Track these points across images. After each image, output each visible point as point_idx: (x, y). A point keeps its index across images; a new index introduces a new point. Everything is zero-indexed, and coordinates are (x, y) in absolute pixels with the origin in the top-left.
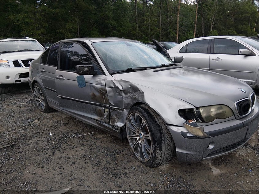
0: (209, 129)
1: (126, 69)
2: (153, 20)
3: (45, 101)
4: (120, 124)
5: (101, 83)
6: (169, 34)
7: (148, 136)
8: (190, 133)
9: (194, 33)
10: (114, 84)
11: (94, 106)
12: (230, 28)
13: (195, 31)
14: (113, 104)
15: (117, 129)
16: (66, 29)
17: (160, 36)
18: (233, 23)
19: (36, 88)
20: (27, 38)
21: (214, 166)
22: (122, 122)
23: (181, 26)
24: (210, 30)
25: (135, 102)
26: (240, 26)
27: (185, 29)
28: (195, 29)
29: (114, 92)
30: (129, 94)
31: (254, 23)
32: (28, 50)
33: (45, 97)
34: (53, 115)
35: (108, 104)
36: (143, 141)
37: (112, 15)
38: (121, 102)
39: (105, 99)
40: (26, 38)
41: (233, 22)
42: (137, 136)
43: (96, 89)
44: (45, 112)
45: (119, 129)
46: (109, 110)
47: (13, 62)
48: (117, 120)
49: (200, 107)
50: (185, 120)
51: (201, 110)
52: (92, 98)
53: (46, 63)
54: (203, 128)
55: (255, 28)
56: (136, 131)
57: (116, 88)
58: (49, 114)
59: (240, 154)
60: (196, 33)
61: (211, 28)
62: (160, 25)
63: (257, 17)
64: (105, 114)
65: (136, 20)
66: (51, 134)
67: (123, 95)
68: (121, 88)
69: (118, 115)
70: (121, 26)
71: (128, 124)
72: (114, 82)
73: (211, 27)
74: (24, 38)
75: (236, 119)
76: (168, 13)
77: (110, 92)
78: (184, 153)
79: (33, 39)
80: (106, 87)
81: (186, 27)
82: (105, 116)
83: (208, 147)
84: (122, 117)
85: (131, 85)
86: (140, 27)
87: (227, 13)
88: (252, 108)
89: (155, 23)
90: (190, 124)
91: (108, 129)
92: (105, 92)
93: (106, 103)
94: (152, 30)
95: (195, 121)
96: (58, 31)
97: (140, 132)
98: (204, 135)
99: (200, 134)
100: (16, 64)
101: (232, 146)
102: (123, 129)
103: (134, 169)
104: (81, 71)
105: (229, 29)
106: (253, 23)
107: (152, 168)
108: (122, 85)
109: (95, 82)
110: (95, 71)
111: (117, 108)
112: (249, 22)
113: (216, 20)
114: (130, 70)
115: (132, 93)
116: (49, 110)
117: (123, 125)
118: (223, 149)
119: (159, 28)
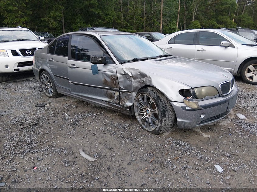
0: (202, 103)
1: (132, 59)
2: (138, 10)
3: (54, 87)
4: (129, 104)
5: (113, 71)
6: (154, 24)
7: (156, 111)
8: (188, 106)
9: (177, 23)
10: (124, 71)
11: (105, 91)
12: (210, 18)
13: (178, 21)
14: (123, 88)
15: (127, 108)
16: (51, 17)
17: (144, 25)
18: (214, 14)
19: (44, 75)
20: (20, 27)
21: (204, 133)
22: (131, 102)
23: (165, 16)
24: (192, 20)
25: (143, 85)
26: (220, 17)
27: (169, 19)
28: (178, 19)
29: (124, 78)
30: (138, 79)
31: (234, 14)
32: (23, 40)
33: (54, 84)
34: (61, 100)
35: (118, 88)
36: (150, 115)
37: (97, 4)
38: (130, 86)
39: (116, 84)
40: (18, 28)
41: (214, 12)
42: (144, 112)
43: (108, 76)
44: (52, 97)
45: (128, 108)
46: (119, 93)
47: (12, 51)
48: (126, 101)
49: (195, 88)
50: (184, 98)
51: (196, 90)
52: (103, 83)
53: (54, 53)
54: (198, 102)
55: (234, 19)
56: (143, 108)
57: (126, 74)
58: (57, 99)
59: (223, 124)
60: (179, 23)
61: (193, 19)
62: (145, 14)
63: (236, 8)
64: (115, 96)
65: (121, 10)
66: (67, 115)
67: (133, 80)
68: (130, 75)
69: (127, 96)
70: (106, 15)
71: (136, 103)
72: (124, 70)
73: (193, 17)
74: (16, 28)
75: (220, 96)
76: (152, 3)
77: (120, 78)
78: (183, 122)
79: (26, 29)
80: (117, 74)
81: (169, 17)
82: (115, 98)
83: (200, 117)
84: (131, 98)
85: (139, 72)
86: (125, 16)
87: (208, 4)
88: (232, 89)
89: (140, 12)
90: (188, 100)
91: (118, 108)
92: (116, 78)
93: (117, 87)
94: (136, 20)
95: (192, 98)
96: (42, 19)
97: (147, 109)
98: (198, 107)
99: (195, 107)
100: (14, 53)
101: (217, 117)
102: (131, 108)
103: (144, 136)
104: (95, 61)
105: (209, 20)
106: (232, 14)
107: (157, 135)
108: (131, 73)
109: (107, 70)
110: (107, 61)
111: (126, 91)
112: (228, 13)
113: (198, 10)
114: (135, 60)
115: (140, 79)
116: (58, 95)
117: (131, 104)
118: (210, 119)
119: (143, 18)
